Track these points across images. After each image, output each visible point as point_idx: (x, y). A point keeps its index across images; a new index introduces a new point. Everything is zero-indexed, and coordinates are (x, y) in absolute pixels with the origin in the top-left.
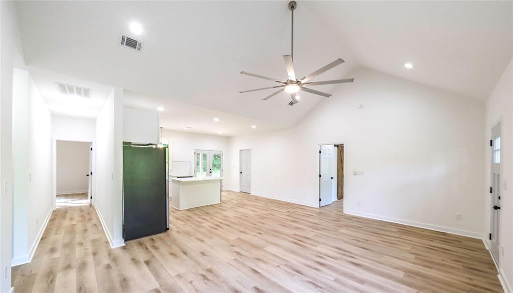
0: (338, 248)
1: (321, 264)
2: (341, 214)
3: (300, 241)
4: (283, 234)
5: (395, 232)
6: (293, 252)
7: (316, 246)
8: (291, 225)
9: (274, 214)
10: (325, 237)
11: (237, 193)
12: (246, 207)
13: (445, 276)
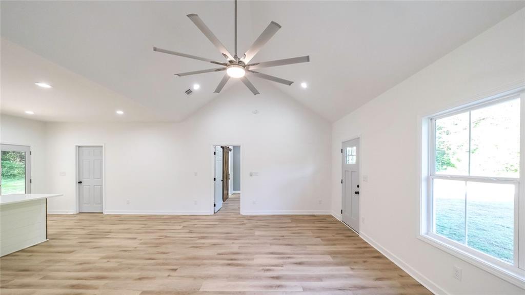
0: (272, 253)
1: (277, 278)
2: (239, 216)
3: (232, 260)
4: (205, 259)
5: (289, 223)
6: (240, 278)
7: (253, 259)
8: (204, 244)
9: (168, 235)
10: (250, 245)
11: (74, 216)
12: (111, 235)
13: (346, 248)
